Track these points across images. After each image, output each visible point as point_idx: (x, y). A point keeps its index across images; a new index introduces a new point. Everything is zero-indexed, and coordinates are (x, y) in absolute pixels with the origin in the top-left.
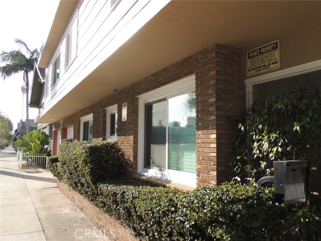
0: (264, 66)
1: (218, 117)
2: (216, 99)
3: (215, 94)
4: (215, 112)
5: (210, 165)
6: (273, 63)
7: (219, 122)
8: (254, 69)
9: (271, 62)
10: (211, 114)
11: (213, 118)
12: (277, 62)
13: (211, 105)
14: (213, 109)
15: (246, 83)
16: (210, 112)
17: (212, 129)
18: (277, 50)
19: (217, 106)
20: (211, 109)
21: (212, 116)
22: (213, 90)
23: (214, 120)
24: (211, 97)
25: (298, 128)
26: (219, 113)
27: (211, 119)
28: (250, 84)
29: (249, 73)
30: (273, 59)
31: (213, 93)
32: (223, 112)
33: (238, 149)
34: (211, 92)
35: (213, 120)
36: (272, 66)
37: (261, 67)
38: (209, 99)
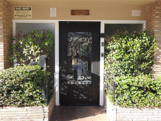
0: (24, 16)
6: (28, 16)
8: (18, 16)
9: (28, 15)
12: (30, 16)
18: (31, 10)
25: (47, 44)
28: (14, 22)
29: (15, 17)
30: (29, 14)
36: (28, 17)
37: (22, 16)
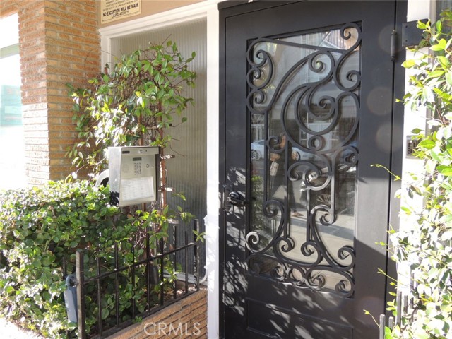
0: (122, 9)
1: (50, 83)
2: (47, 55)
3: (44, 46)
4: (45, 76)
5: (41, 157)
7: (53, 92)
10: (40, 78)
11: (43, 84)
12: (137, 5)
13: (40, 64)
14: (43, 70)
15: (101, 34)
16: (39, 74)
17: (42, 102)
19: (48, 66)
20: (39, 71)
21: (41, 81)
22: (41, 39)
23: (45, 87)
24: (39, 50)
26: (53, 77)
27: (40, 86)
29: (104, 18)
31: (42, 44)
32: (59, 77)
33: (80, 133)
34: (39, 42)
35: (43, 87)
36: (131, 10)
37: (119, 10)
38: (38, 53)
